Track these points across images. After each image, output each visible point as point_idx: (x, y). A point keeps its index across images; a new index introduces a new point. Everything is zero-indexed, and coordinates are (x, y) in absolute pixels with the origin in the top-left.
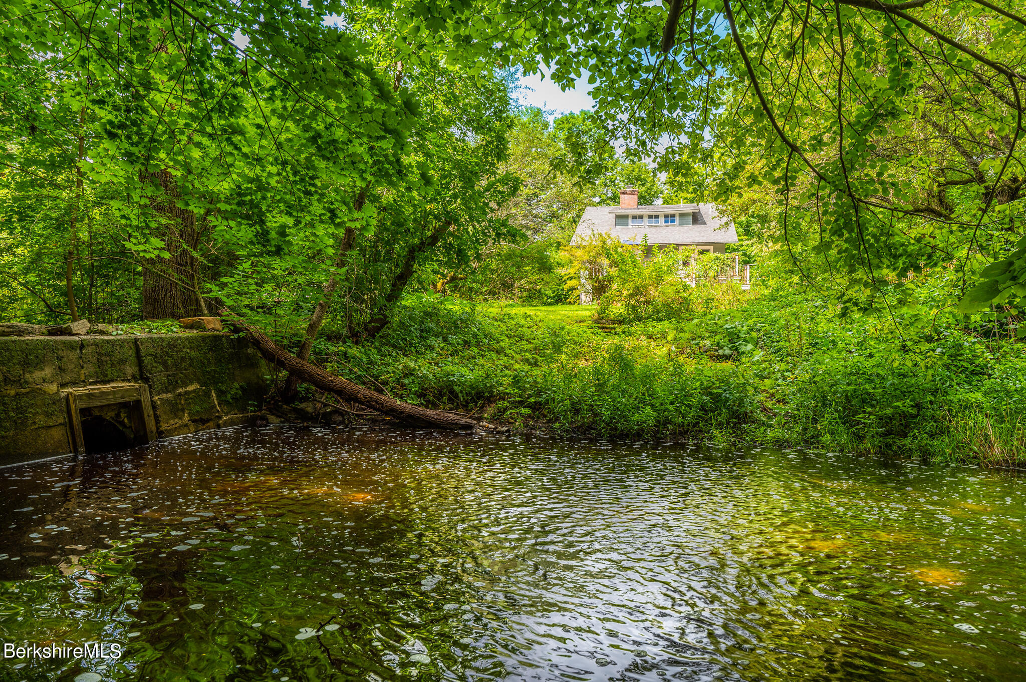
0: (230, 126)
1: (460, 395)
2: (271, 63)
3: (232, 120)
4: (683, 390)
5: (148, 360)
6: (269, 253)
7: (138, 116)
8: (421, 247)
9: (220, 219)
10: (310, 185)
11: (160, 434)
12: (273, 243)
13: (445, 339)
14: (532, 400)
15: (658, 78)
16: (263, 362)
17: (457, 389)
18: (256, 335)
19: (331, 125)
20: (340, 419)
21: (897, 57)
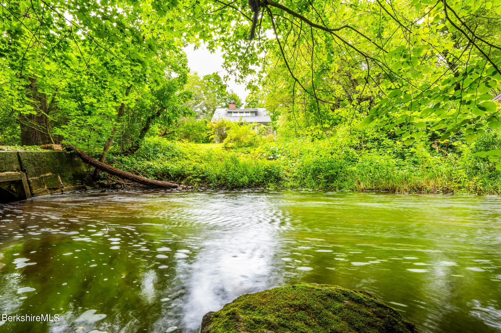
0: (64, 56)
1: (172, 175)
2: (84, 29)
3: (65, 53)
4: (258, 169)
5: (24, 162)
6: (85, 115)
7: (15, 47)
8: (153, 117)
9: (61, 98)
10: (104, 84)
11: (33, 195)
12: (87, 110)
13: (164, 154)
14: (201, 175)
15: (247, 52)
16: (83, 164)
17: (170, 173)
18: (79, 152)
19: (113, 58)
20: (120, 186)
21: (329, 50)
